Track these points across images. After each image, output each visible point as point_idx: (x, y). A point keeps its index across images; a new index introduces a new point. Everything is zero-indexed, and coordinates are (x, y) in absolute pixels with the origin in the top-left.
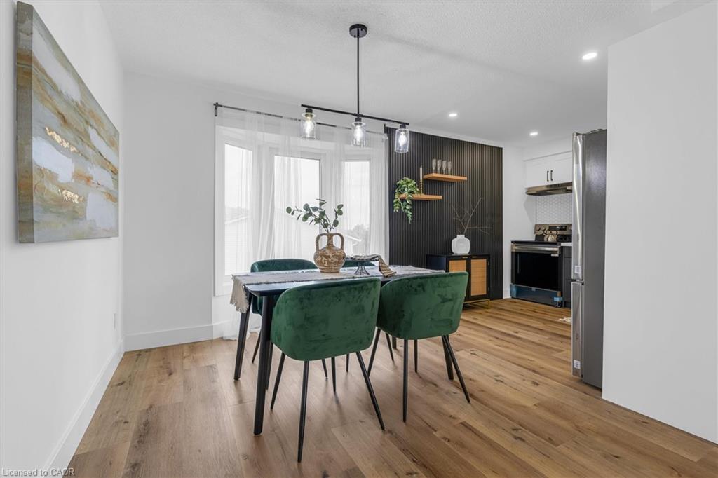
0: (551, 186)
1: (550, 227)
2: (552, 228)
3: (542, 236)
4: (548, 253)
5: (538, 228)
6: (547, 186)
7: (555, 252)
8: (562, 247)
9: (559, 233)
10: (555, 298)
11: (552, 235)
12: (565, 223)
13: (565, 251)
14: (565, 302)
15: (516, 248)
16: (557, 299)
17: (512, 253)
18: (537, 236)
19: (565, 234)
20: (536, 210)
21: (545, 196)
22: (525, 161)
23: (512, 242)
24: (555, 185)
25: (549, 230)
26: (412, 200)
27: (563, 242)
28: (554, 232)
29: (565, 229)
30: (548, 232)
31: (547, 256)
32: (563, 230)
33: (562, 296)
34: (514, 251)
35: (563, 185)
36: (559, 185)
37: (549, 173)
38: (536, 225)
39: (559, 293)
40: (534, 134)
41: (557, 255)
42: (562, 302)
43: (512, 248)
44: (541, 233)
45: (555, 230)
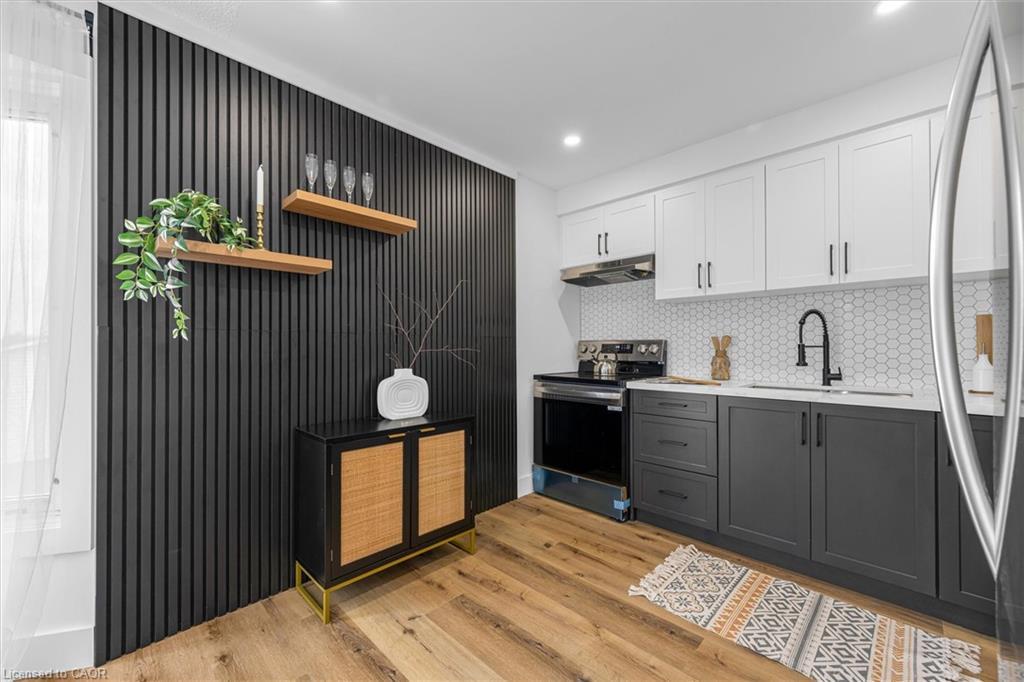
0: (605, 264)
1: (603, 346)
2: (606, 348)
3: (590, 364)
4: (602, 403)
5: (583, 347)
6: (599, 265)
7: (614, 402)
8: (629, 390)
9: (621, 357)
10: (616, 502)
11: (608, 362)
12: (630, 338)
13: (635, 401)
14: (635, 509)
15: (543, 390)
16: (620, 505)
17: (535, 399)
18: (581, 363)
19: (630, 360)
20: (580, 314)
21: (595, 288)
22: (560, 216)
23: (536, 377)
24: (613, 263)
25: (602, 352)
26: (191, 265)
27: (630, 379)
28: (612, 357)
29: (631, 351)
30: (602, 357)
31: (600, 407)
32: (626, 351)
33: (628, 496)
34: (540, 396)
35: (627, 261)
36: (619, 261)
37: (603, 239)
38: (580, 343)
39: (624, 489)
40: (572, 141)
41: (618, 409)
42: (629, 508)
43: (535, 390)
44: (588, 357)
45: (612, 352)
